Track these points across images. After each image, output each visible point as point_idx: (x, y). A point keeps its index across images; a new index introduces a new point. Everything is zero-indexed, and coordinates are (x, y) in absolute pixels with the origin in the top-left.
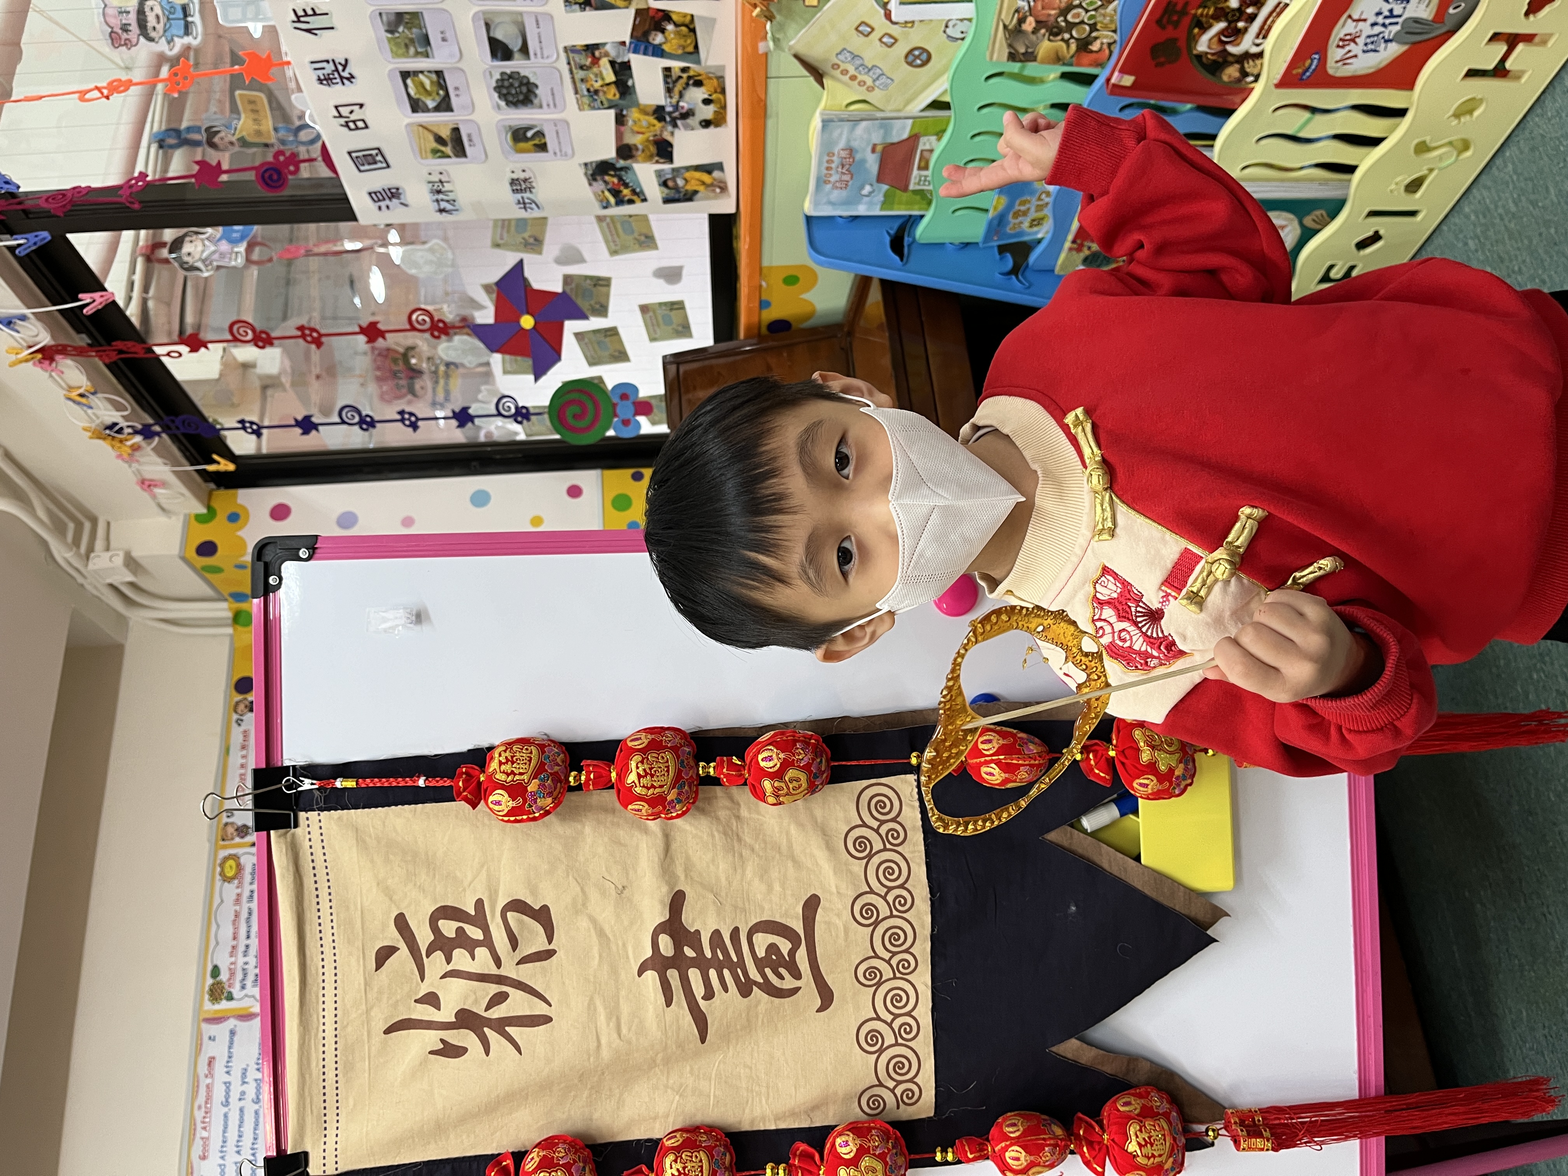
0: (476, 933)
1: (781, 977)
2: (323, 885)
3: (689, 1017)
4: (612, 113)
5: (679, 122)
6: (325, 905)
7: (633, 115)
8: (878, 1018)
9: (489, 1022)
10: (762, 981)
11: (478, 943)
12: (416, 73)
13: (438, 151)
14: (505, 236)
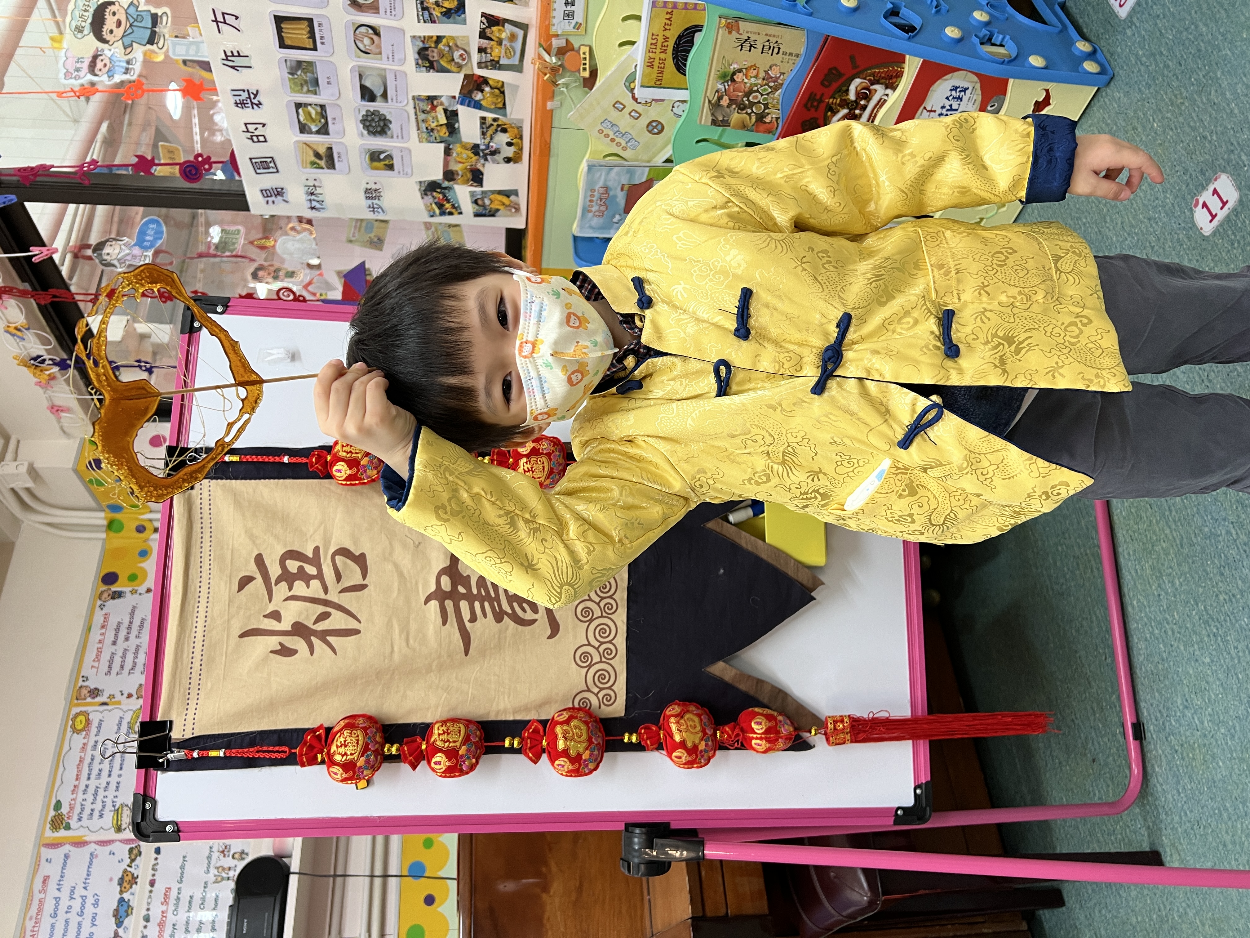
0: (311, 570)
1: (524, 610)
2: (207, 531)
3: (457, 635)
4: (442, 146)
5: (489, 157)
6: (206, 545)
7: (457, 149)
8: (589, 644)
9: (315, 633)
10: (510, 612)
11: (313, 577)
12: (306, 105)
13: (315, 163)
14: (357, 234)
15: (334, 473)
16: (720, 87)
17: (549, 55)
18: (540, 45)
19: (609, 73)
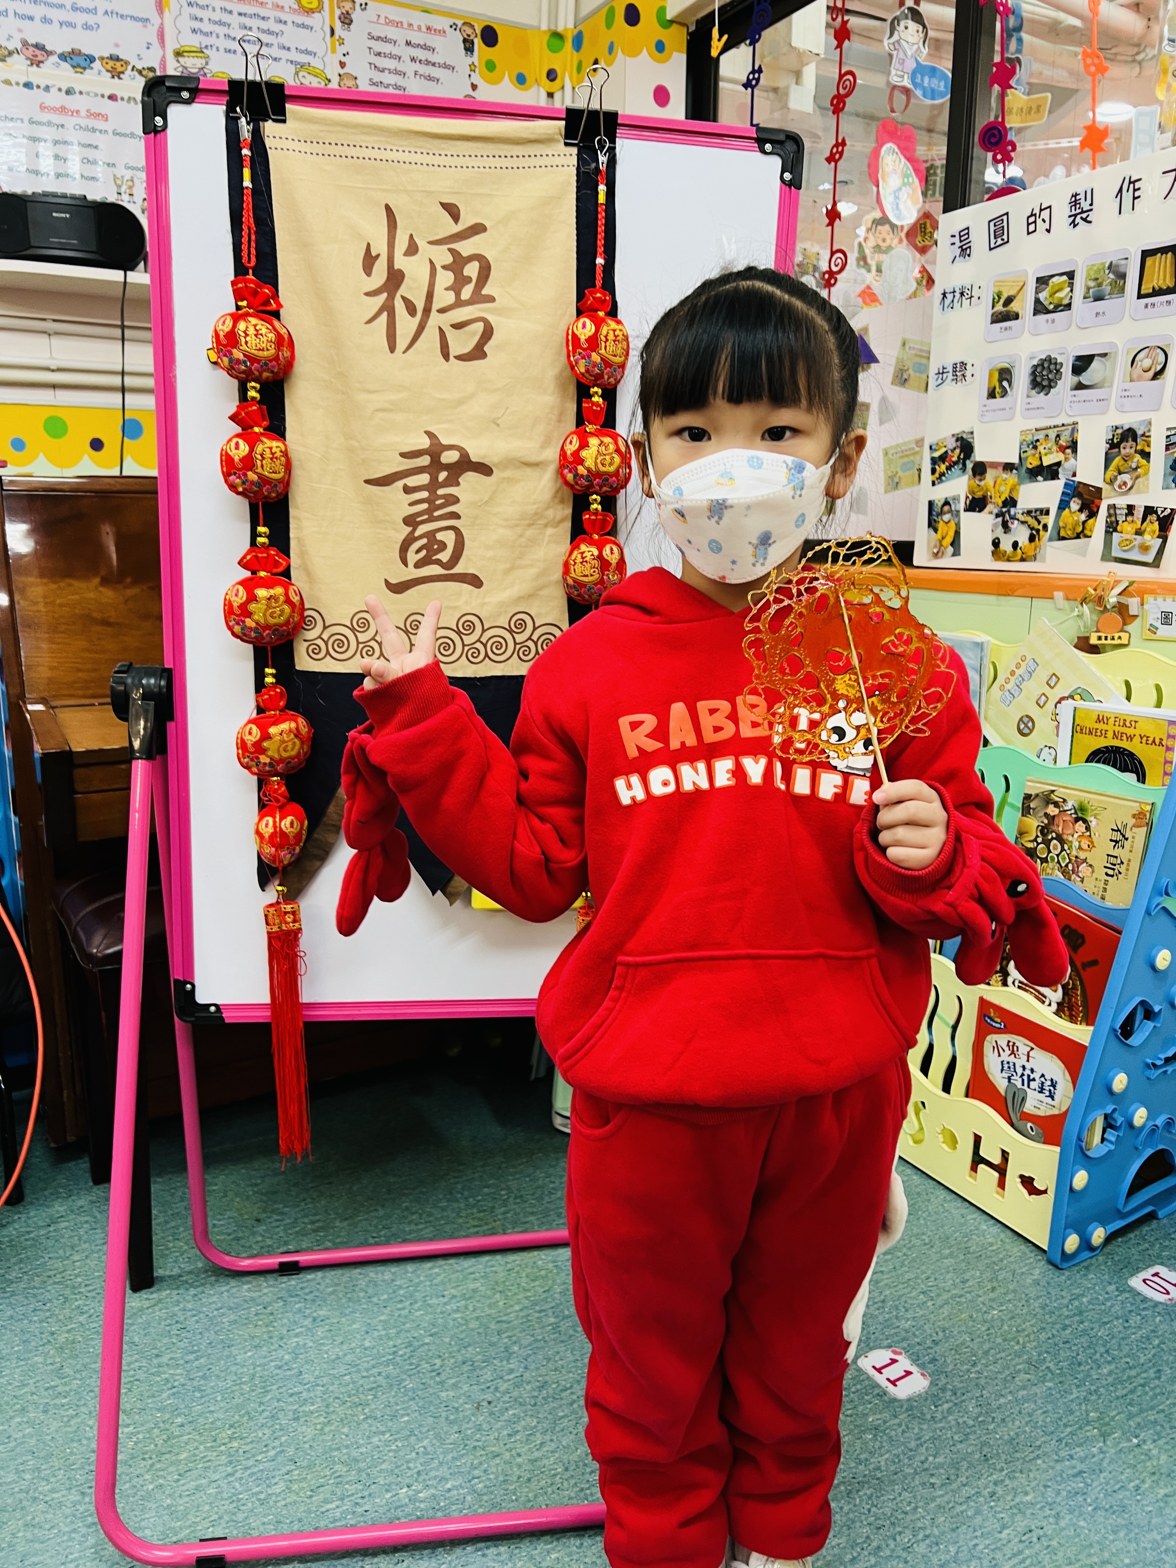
0: (467, 292)
1: (418, 551)
2: (514, 163)
3: (388, 470)
4: (1016, 461)
6: (498, 162)
9: (391, 298)
10: (417, 534)
11: (458, 294)
12: (1071, 285)
13: (999, 298)
14: (913, 352)
15: (582, 320)
16: (1069, 806)
17: (1120, 594)
18: (1131, 583)
19: (1093, 668)
